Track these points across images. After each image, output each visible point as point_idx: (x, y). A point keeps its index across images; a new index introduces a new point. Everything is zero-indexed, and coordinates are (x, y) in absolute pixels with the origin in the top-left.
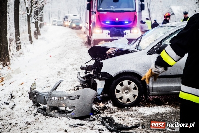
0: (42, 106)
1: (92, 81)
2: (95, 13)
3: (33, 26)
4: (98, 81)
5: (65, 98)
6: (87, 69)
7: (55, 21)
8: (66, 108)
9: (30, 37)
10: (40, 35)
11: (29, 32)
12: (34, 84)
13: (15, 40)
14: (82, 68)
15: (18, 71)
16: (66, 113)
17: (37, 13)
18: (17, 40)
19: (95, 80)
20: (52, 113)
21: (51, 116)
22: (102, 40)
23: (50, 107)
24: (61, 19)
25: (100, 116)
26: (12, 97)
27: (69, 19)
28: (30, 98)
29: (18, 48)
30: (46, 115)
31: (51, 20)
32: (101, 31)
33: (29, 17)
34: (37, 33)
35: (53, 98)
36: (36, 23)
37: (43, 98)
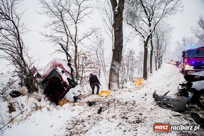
0: (159, 102)
1: (186, 92)
2: (187, 58)
3: (157, 64)
4: (189, 93)
5: (171, 100)
6: (183, 85)
7: (167, 62)
8: (171, 105)
9: (156, 68)
10: (160, 67)
11: (156, 66)
12: (156, 91)
13: (150, 69)
14: (180, 85)
15: (150, 83)
16: (171, 108)
17: (159, 59)
18: (151, 70)
19: (188, 92)
20: (163, 106)
21: (163, 108)
22: (190, 70)
23: (163, 103)
24: (170, 61)
25: (190, 112)
26: (146, 95)
27: (174, 61)
28: (153, 97)
29: (151, 72)
30: (160, 106)
31: (165, 62)
32: (190, 66)
33: (156, 60)
34: (159, 67)
35: (164, 99)
36: (159, 63)
37: (159, 98)
